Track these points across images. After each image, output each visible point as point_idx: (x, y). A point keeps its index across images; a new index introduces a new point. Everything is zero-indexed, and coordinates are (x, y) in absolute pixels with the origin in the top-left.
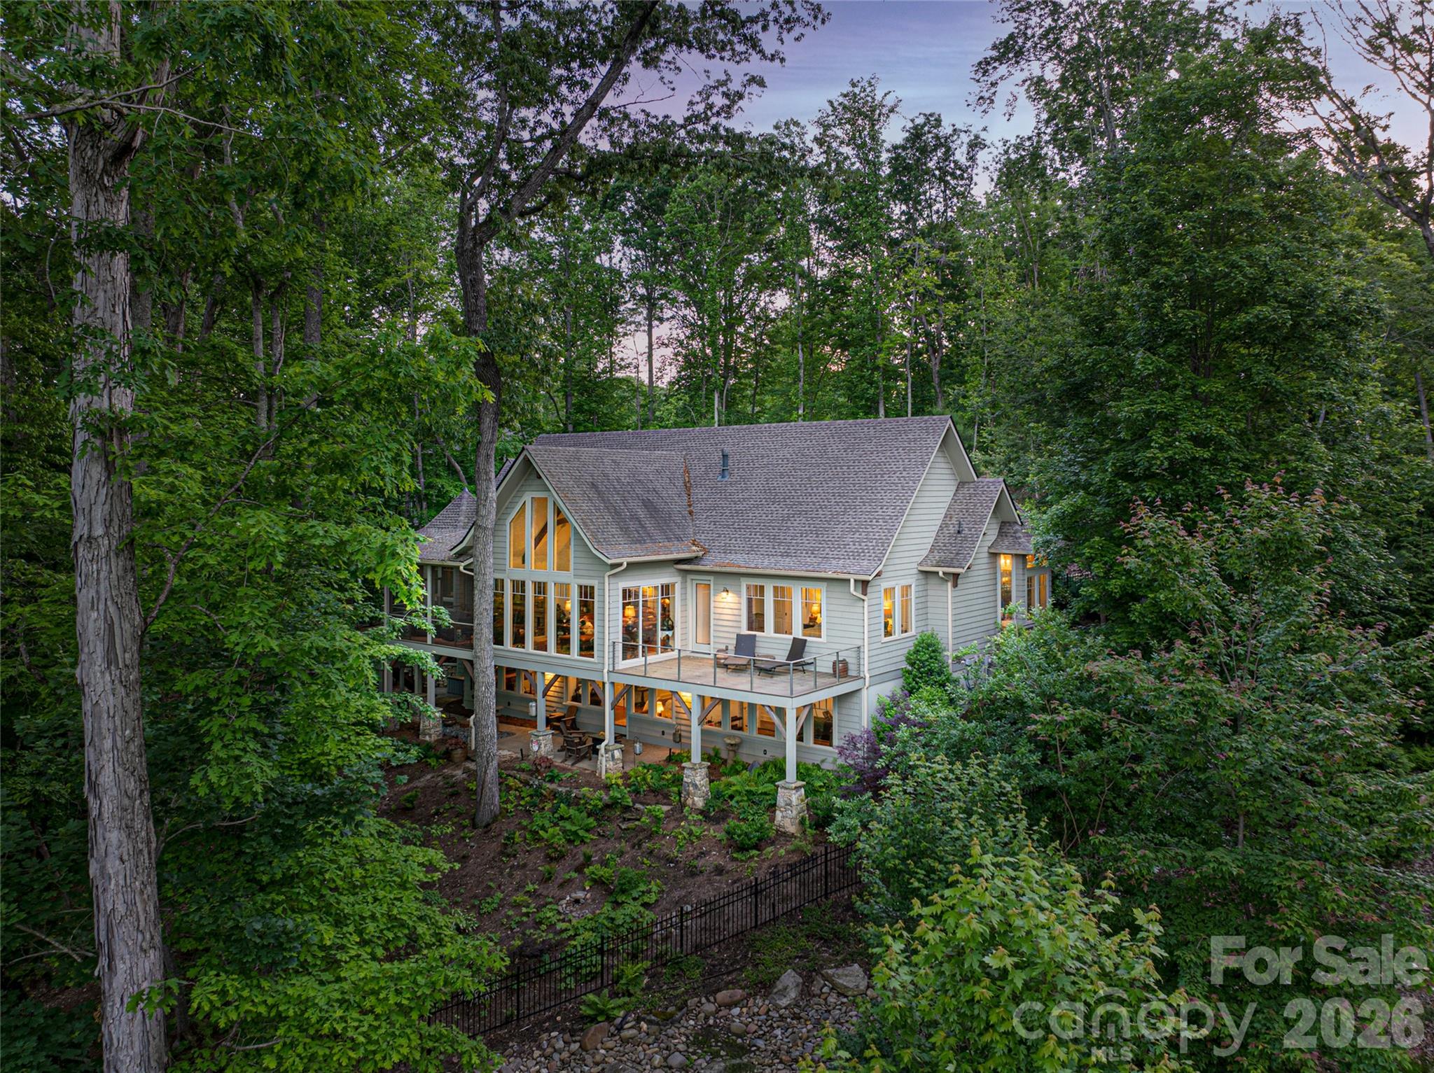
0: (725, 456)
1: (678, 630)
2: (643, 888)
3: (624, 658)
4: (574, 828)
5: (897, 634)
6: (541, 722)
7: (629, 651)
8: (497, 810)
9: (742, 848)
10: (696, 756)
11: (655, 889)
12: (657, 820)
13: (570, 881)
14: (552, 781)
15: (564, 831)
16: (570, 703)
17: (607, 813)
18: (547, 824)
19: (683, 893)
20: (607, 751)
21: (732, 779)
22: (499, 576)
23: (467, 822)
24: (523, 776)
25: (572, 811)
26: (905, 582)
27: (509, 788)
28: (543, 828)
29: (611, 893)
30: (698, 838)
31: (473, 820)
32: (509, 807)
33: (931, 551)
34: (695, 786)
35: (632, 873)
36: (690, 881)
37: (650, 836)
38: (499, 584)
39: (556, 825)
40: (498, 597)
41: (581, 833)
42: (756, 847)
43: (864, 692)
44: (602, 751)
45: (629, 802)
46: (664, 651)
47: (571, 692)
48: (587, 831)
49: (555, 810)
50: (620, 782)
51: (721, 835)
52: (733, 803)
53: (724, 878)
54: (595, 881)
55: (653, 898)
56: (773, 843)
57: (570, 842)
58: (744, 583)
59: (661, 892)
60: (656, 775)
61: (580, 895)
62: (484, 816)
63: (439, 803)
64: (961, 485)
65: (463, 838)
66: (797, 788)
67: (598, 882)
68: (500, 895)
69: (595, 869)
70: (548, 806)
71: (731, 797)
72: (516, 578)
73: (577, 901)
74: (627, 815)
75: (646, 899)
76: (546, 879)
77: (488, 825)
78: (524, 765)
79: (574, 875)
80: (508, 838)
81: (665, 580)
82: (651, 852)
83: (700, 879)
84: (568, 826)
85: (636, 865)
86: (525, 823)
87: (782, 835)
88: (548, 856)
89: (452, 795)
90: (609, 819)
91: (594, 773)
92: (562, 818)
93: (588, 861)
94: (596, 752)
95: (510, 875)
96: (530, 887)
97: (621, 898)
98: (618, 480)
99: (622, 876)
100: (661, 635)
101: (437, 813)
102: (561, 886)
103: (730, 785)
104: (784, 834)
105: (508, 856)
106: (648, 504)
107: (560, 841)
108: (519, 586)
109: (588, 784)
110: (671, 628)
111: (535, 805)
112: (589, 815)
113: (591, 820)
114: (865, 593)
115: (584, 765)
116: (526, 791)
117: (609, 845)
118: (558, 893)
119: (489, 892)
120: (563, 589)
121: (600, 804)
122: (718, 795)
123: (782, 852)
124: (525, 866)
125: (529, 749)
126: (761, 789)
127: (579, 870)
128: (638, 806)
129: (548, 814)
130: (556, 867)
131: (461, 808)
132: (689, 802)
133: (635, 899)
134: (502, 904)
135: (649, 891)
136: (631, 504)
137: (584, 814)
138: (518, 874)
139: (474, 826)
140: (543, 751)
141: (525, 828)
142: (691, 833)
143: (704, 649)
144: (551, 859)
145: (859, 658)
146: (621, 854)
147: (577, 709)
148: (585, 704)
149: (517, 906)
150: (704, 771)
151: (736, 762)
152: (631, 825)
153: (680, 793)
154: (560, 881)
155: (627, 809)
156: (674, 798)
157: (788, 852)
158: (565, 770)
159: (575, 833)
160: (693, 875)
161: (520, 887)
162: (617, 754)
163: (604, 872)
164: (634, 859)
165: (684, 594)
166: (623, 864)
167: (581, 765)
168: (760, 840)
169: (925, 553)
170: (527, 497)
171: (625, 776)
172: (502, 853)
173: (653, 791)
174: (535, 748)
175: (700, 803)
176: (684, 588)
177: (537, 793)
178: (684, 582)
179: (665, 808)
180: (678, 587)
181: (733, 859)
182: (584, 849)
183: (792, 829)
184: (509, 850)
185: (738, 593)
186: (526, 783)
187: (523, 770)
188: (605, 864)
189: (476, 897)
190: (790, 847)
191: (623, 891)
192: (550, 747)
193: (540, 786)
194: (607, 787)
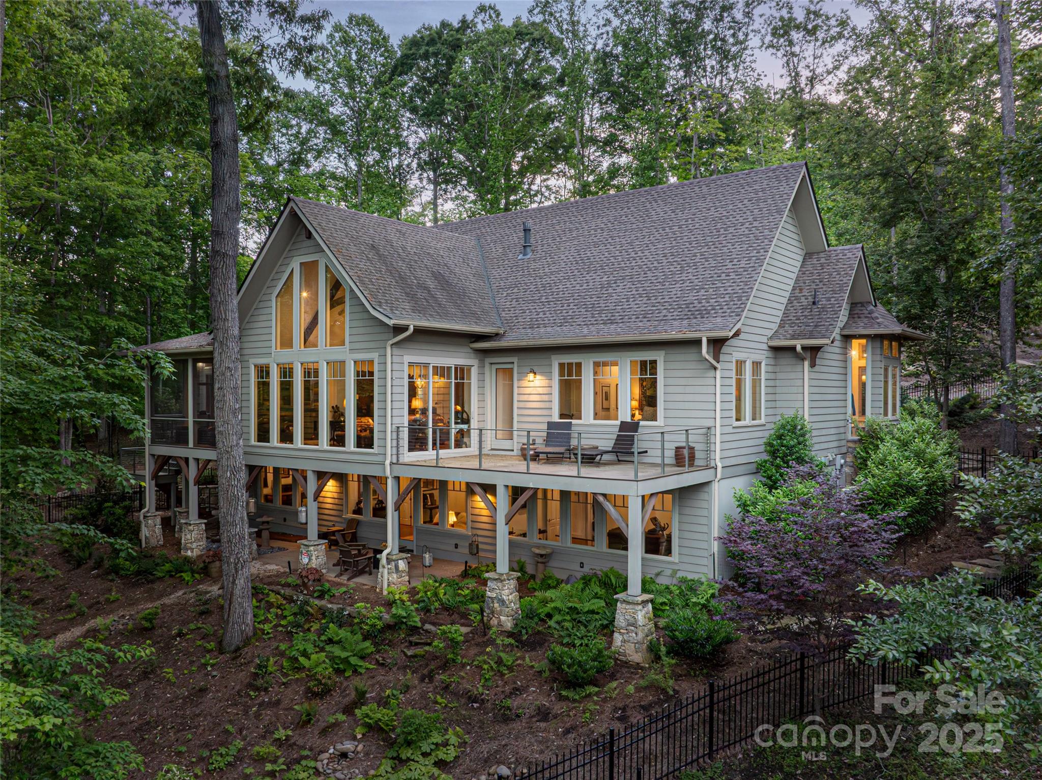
0: (527, 231)
1: (474, 424)
2: (437, 738)
3: (410, 450)
4: (344, 655)
5: (747, 421)
6: (313, 531)
7: (417, 442)
8: (249, 631)
9: (574, 683)
10: (503, 565)
11: (454, 740)
12: (453, 644)
13: (337, 724)
14: (321, 597)
15: (332, 659)
16: (351, 516)
17: (388, 635)
18: (310, 648)
19: (494, 746)
20: (389, 561)
21: (550, 594)
22: (262, 361)
23: (212, 645)
24: (288, 592)
25: (343, 633)
26: (757, 357)
27: (270, 605)
28: (305, 654)
29: (391, 744)
30: (510, 669)
31: (220, 643)
32: (267, 627)
33: (781, 326)
34: (502, 602)
35: (421, 717)
36: (503, 729)
37: (445, 665)
38: (264, 371)
39: (322, 650)
40: (264, 388)
41: (354, 660)
42: (594, 682)
43: (715, 486)
44: (384, 561)
45: (416, 620)
46: (458, 445)
47: (352, 506)
48: (362, 658)
49: (322, 631)
50: (405, 597)
51: (541, 664)
52: (552, 623)
53: (552, 724)
54: (368, 726)
55: (449, 754)
56: (613, 677)
57: (339, 672)
58: (556, 361)
59: (463, 744)
60: (450, 591)
61: (348, 746)
62: (234, 638)
63: (185, 623)
64: (808, 256)
65: (205, 665)
66: (644, 603)
67: (375, 729)
68: (239, 744)
69: (370, 711)
70: (315, 626)
71: (549, 616)
72: (281, 361)
73: (344, 755)
74: (414, 639)
75: (441, 755)
76: (305, 722)
77: (238, 649)
78: (289, 580)
79: (341, 717)
80: (259, 667)
81: (461, 361)
82: (446, 688)
83: (517, 726)
84: (337, 651)
85: (426, 704)
86: (283, 647)
87: (623, 666)
88: (309, 690)
89: (202, 613)
90: (391, 644)
91: (373, 588)
92: (330, 641)
93: (361, 699)
94: (376, 564)
95: (257, 715)
96: (281, 734)
97: (406, 753)
98: (404, 248)
99: (407, 721)
100: (454, 429)
101: (180, 634)
102: (324, 732)
103: (545, 602)
104: (626, 664)
105: (257, 689)
106: (437, 276)
107: (325, 670)
108: (287, 372)
109: (366, 600)
110: (467, 421)
111: (298, 626)
112: (365, 638)
113: (367, 644)
114: (717, 358)
115: (362, 580)
116: (290, 609)
117: (391, 677)
118: (317, 742)
119: (225, 739)
120: (337, 368)
121: (380, 624)
122: (530, 614)
123: (631, 688)
124: (278, 702)
125: (298, 561)
126: (587, 606)
127: (348, 710)
128: (428, 627)
129: (312, 636)
130: (320, 706)
131: (208, 628)
132: (494, 622)
133: (425, 755)
134: (239, 758)
135: (446, 744)
136: (419, 273)
137: (359, 637)
138: (268, 715)
139: (221, 651)
140: (314, 564)
141: (282, 654)
142: (500, 662)
143: (507, 444)
144: (312, 695)
145: (708, 443)
146: (407, 689)
147: (358, 522)
148: (367, 516)
149: (260, 760)
150: (513, 584)
151: (547, 578)
152: (419, 651)
153: (482, 611)
154: (322, 725)
155: (414, 630)
156: (475, 618)
157: (638, 689)
158: (340, 585)
159: (346, 661)
160: (506, 720)
161: (268, 732)
162: (402, 565)
163: (381, 714)
164: (423, 696)
165: (481, 380)
166: (409, 703)
167: (360, 580)
168: (600, 671)
169: (775, 327)
170: (295, 265)
171: (413, 592)
172: (251, 686)
173: (446, 608)
174: (305, 560)
175: (508, 623)
176: (481, 373)
177: (302, 611)
178: (482, 366)
179: (464, 630)
180: (474, 372)
181: (561, 698)
182: (358, 682)
183: (636, 657)
184: (259, 682)
185: (548, 374)
186: (290, 600)
187: (288, 585)
188: (383, 702)
189: (207, 745)
190: (642, 683)
191: (409, 743)
192: (322, 559)
193: (306, 603)
194: (389, 604)
